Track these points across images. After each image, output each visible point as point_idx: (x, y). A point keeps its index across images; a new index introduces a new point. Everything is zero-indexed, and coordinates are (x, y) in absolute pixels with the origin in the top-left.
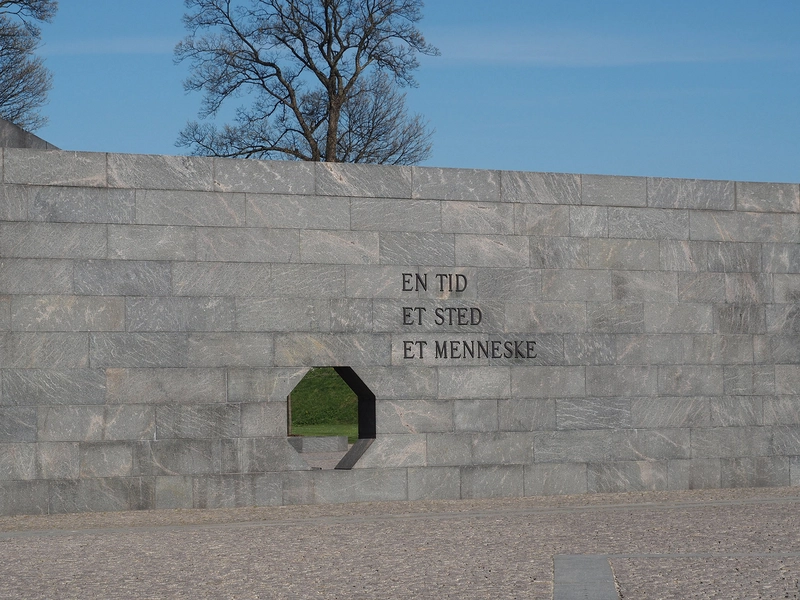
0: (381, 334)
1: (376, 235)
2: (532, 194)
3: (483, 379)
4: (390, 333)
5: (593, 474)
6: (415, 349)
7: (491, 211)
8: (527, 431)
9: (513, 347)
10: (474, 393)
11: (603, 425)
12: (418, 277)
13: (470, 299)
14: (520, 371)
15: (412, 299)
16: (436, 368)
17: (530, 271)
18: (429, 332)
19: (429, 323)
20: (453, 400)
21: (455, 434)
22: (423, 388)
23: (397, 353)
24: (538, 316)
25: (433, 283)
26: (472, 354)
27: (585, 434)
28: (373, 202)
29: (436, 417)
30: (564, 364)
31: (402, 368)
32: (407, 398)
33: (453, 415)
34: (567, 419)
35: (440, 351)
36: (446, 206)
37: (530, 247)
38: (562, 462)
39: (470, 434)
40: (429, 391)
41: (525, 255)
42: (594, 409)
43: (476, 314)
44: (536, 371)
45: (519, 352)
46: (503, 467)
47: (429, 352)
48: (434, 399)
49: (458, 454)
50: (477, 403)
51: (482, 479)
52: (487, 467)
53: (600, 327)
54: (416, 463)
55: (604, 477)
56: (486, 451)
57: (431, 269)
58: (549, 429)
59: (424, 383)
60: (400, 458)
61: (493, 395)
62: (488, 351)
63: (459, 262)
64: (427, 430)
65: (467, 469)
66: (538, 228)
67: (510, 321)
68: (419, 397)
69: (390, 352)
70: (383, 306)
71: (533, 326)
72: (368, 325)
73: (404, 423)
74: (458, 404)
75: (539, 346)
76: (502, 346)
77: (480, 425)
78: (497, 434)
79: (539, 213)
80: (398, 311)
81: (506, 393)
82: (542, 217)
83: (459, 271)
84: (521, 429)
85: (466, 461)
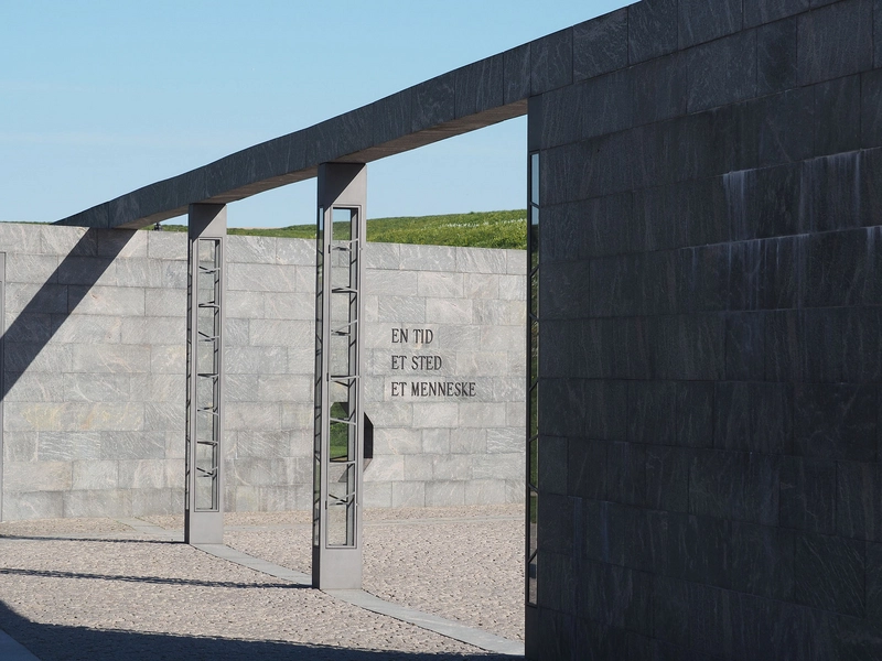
0: (377, 376)
1: (376, 298)
2: (475, 265)
3: (441, 412)
4: (384, 376)
5: (509, 488)
6: (399, 387)
7: (449, 279)
8: (468, 454)
9: (460, 387)
10: (434, 424)
11: (516, 450)
12: (402, 332)
13: (435, 349)
14: (465, 406)
15: (398, 349)
16: (412, 403)
17: (473, 327)
18: (407, 375)
19: (408, 369)
20: (422, 429)
21: (424, 455)
22: (403, 419)
23: (388, 391)
24: (477, 362)
25: (411, 336)
26: (435, 392)
27: (505, 456)
28: (375, 272)
29: (411, 442)
30: (492, 401)
31: (390, 403)
32: (393, 427)
33: (422, 441)
34: (494, 444)
35: (415, 390)
36: (421, 275)
37: (473, 308)
38: (489, 478)
39: (432, 456)
40: (407, 422)
41: (469, 314)
42: (512, 436)
43: (438, 360)
44: (475, 406)
45: (465, 391)
46: (453, 482)
47: (408, 390)
48: (410, 428)
49: (423, 472)
50: (437, 431)
51: (439, 492)
52: (442, 481)
53: (516, 371)
54: (397, 479)
55: (516, 491)
56: (442, 469)
57: (411, 325)
58: (482, 453)
59: (403, 415)
60: (387, 475)
61: (447, 425)
62: (444, 390)
63: (428, 320)
64: (405, 453)
65: (429, 483)
66: (478, 294)
67: (459, 367)
68: (401, 427)
69: (383, 391)
70: (380, 354)
71: (474, 371)
72: (370, 369)
73: (391, 447)
74: (425, 432)
75: (476, 387)
76: (454, 386)
77: (438, 449)
78: (449, 455)
79: (480, 281)
80: (389, 359)
81: (455, 424)
82: (481, 284)
83: (427, 327)
84: (465, 452)
85: (429, 477)
